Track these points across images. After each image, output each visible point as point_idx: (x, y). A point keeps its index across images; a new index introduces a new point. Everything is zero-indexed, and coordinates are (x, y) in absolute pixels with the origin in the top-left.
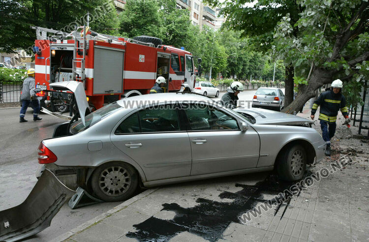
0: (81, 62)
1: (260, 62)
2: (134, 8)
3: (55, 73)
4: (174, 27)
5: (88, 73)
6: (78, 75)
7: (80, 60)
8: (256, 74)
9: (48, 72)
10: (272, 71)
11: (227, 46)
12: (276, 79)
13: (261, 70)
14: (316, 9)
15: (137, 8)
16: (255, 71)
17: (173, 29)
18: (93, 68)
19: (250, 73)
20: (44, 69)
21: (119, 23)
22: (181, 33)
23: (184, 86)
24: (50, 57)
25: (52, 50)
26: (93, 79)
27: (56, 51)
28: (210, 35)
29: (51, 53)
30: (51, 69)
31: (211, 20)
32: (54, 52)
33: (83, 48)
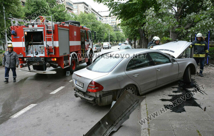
0: (52, 37)
1: (102, 32)
2: (32, 4)
3: (28, 46)
4: (57, 15)
5: (55, 43)
6: (48, 46)
7: (51, 36)
8: (101, 39)
9: (24, 46)
10: (108, 37)
11: (85, 24)
12: (110, 41)
13: (103, 36)
14: (167, 4)
15: (34, 4)
16: (100, 37)
17: (57, 16)
18: (58, 41)
19: (98, 39)
20: (21, 44)
21: (24, 14)
22: (62, 18)
23: (90, 48)
24: (24, 37)
25: (25, 32)
26: (59, 47)
27: (27, 32)
28: (76, 19)
29: (25, 34)
30: (26, 44)
31: (71, 10)
32: (26, 33)
33: (52, 29)
